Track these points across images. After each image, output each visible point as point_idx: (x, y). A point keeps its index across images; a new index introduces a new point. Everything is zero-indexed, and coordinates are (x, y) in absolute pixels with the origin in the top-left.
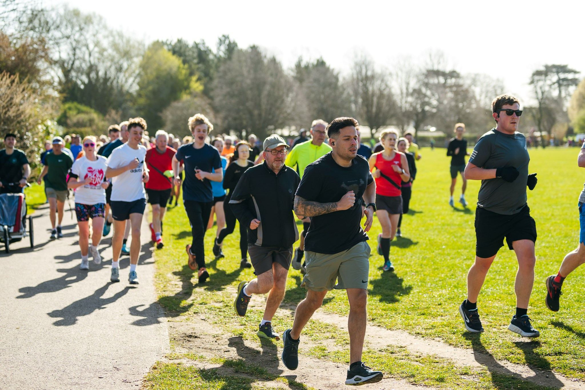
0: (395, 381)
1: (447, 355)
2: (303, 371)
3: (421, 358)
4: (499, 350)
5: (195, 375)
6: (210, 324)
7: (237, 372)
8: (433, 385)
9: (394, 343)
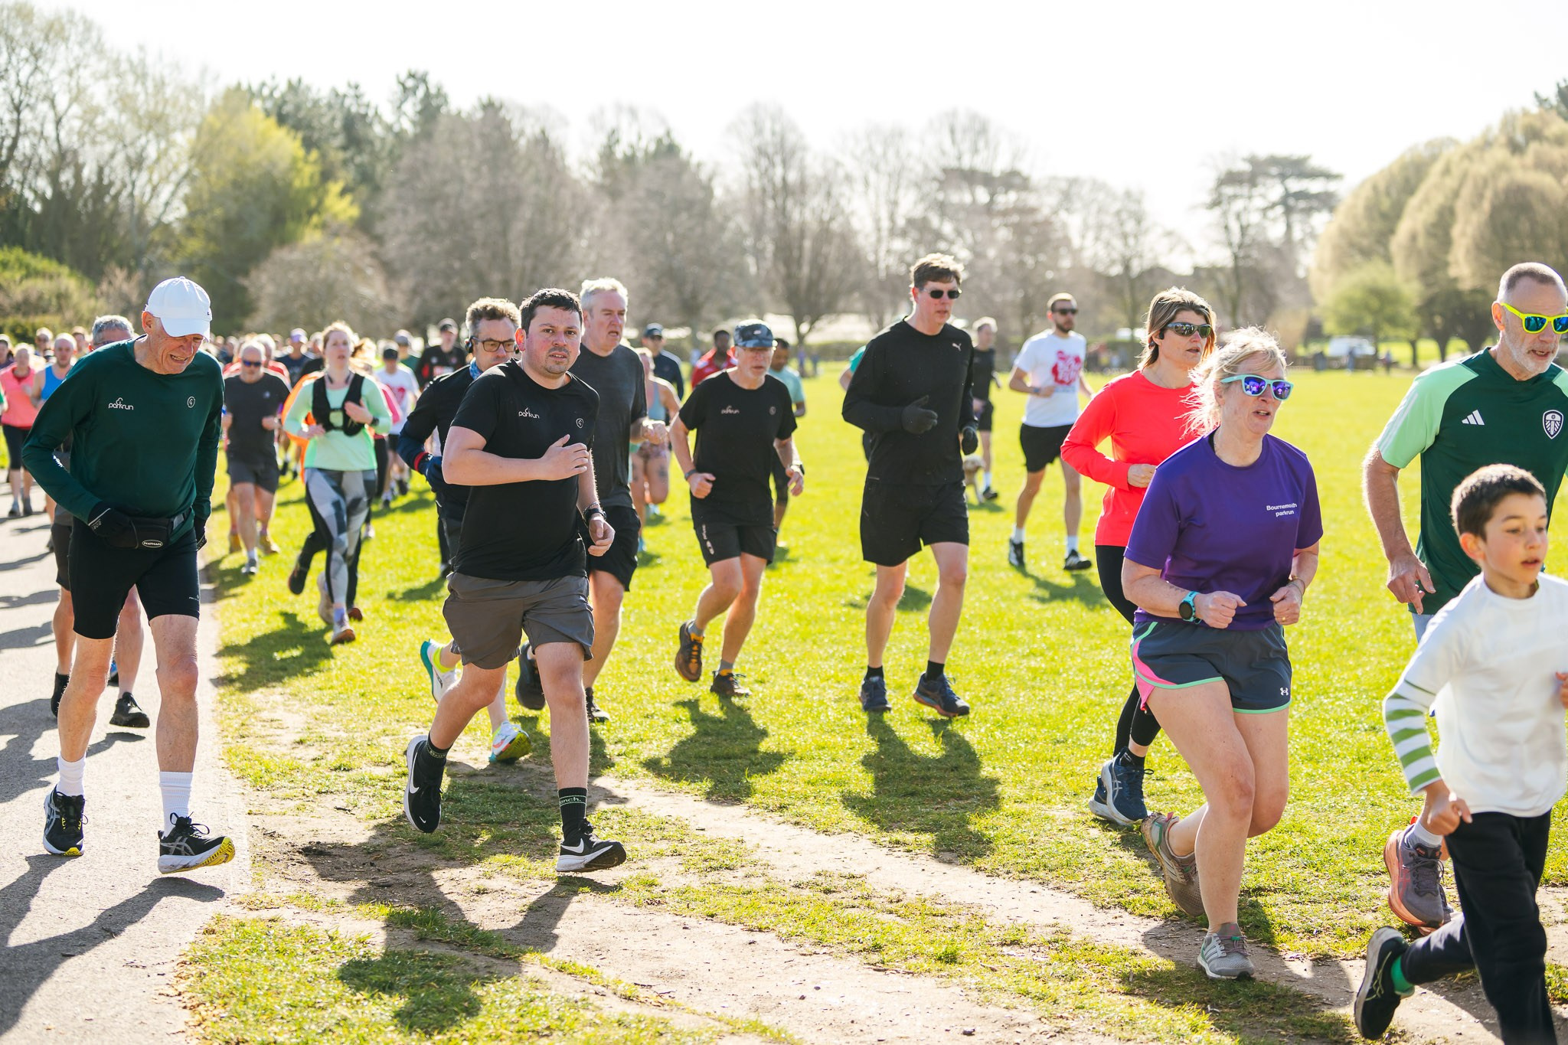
0: (830, 962)
1: (968, 897)
2: (596, 938)
3: (900, 904)
4: (1101, 882)
5: (313, 948)
6: (359, 820)
7: (422, 939)
8: (929, 971)
9: (832, 867)
